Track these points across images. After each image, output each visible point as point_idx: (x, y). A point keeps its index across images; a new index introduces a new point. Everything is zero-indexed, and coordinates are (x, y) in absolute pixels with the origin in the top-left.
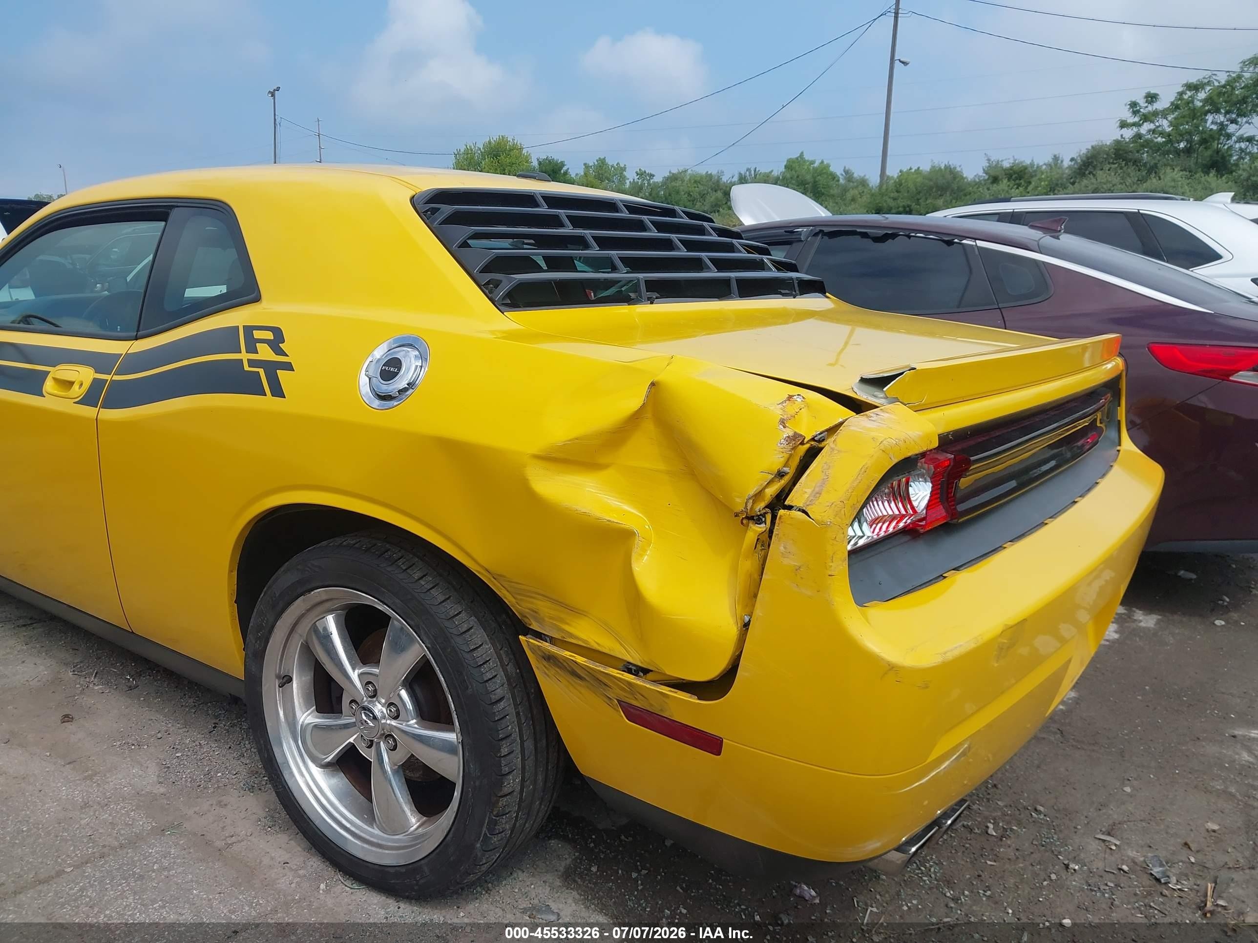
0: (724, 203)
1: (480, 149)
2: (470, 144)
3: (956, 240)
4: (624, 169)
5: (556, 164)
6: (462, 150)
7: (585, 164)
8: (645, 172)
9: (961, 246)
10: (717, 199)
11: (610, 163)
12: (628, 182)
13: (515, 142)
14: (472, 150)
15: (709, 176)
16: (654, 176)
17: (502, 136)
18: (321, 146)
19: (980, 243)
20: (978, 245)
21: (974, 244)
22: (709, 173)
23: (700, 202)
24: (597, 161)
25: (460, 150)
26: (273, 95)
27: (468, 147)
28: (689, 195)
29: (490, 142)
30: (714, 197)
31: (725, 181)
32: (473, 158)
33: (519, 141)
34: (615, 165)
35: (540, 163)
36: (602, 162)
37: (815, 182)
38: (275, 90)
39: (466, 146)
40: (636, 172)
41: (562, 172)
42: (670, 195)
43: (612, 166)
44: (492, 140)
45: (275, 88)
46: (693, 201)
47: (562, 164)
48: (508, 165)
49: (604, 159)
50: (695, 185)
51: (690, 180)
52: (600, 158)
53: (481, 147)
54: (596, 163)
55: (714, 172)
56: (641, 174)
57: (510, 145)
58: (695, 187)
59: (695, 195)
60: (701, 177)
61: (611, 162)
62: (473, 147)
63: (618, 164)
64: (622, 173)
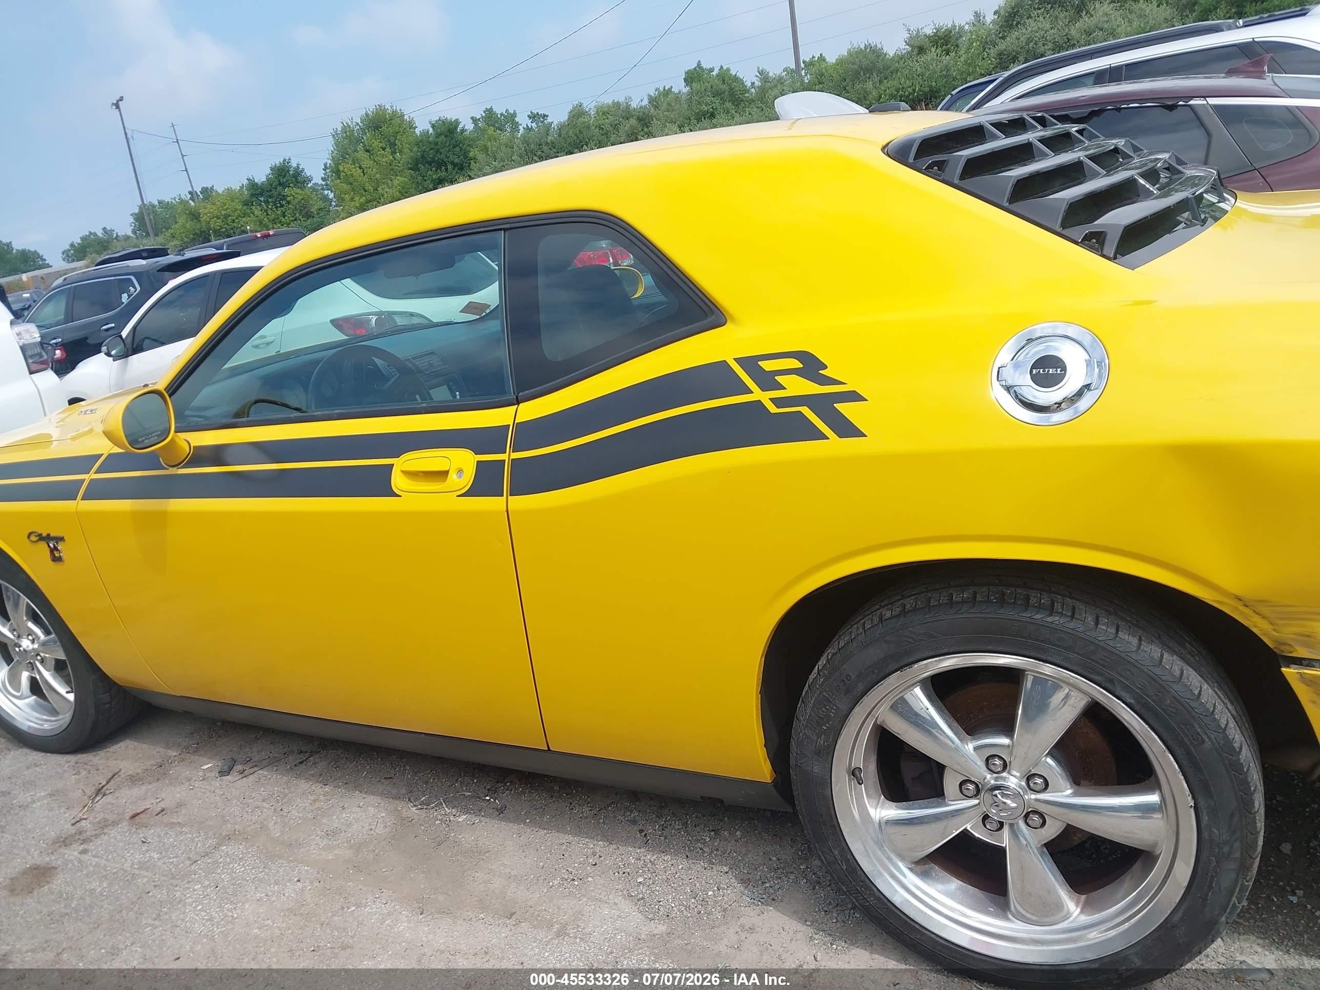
0: (640, 129)
1: (358, 124)
2: (347, 120)
3: (1181, 103)
4: (514, 115)
5: (451, 123)
6: (340, 129)
7: (472, 118)
8: (538, 113)
9: (1188, 107)
10: (631, 126)
11: (499, 112)
12: (521, 127)
13: (394, 108)
14: (350, 127)
15: (617, 105)
16: (547, 116)
17: (379, 106)
18: (183, 153)
19: (1213, 101)
20: (1210, 103)
21: (1205, 102)
22: (616, 101)
23: (614, 133)
24: (484, 112)
25: (336, 129)
26: (117, 107)
27: (345, 124)
28: (601, 128)
29: (367, 115)
30: (628, 126)
31: (635, 107)
32: (353, 135)
33: (398, 107)
34: (504, 113)
35: (433, 126)
36: (490, 112)
37: (731, 89)
38: (118, 101)
39: (343, 123)
40: (528, 116)
41: (458, 130)
42: (581, 132)
43: (502, 114)
44: (369, 112)
45: (118, 98)
46: (607, 134)
47: (457, 122)
48: (392, 134)
49: (491, 108)
50: (604, 117)
51: (597, 112)
52: (486, 109)
53: (359, 121)
54: (484, 115)
55: (622, 100)
56: (533, 117)
57: (389, 114)
58: (604, 119)
59: (607, 127)
60: (609, 106)
61: (499, 110)
62: (350, 123)
63: (507, 111)
64: (514, 120)
